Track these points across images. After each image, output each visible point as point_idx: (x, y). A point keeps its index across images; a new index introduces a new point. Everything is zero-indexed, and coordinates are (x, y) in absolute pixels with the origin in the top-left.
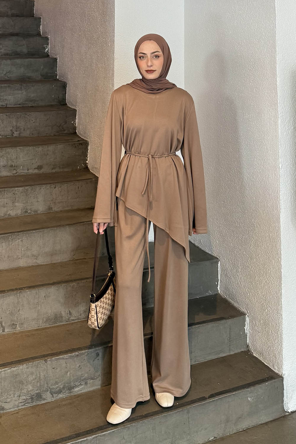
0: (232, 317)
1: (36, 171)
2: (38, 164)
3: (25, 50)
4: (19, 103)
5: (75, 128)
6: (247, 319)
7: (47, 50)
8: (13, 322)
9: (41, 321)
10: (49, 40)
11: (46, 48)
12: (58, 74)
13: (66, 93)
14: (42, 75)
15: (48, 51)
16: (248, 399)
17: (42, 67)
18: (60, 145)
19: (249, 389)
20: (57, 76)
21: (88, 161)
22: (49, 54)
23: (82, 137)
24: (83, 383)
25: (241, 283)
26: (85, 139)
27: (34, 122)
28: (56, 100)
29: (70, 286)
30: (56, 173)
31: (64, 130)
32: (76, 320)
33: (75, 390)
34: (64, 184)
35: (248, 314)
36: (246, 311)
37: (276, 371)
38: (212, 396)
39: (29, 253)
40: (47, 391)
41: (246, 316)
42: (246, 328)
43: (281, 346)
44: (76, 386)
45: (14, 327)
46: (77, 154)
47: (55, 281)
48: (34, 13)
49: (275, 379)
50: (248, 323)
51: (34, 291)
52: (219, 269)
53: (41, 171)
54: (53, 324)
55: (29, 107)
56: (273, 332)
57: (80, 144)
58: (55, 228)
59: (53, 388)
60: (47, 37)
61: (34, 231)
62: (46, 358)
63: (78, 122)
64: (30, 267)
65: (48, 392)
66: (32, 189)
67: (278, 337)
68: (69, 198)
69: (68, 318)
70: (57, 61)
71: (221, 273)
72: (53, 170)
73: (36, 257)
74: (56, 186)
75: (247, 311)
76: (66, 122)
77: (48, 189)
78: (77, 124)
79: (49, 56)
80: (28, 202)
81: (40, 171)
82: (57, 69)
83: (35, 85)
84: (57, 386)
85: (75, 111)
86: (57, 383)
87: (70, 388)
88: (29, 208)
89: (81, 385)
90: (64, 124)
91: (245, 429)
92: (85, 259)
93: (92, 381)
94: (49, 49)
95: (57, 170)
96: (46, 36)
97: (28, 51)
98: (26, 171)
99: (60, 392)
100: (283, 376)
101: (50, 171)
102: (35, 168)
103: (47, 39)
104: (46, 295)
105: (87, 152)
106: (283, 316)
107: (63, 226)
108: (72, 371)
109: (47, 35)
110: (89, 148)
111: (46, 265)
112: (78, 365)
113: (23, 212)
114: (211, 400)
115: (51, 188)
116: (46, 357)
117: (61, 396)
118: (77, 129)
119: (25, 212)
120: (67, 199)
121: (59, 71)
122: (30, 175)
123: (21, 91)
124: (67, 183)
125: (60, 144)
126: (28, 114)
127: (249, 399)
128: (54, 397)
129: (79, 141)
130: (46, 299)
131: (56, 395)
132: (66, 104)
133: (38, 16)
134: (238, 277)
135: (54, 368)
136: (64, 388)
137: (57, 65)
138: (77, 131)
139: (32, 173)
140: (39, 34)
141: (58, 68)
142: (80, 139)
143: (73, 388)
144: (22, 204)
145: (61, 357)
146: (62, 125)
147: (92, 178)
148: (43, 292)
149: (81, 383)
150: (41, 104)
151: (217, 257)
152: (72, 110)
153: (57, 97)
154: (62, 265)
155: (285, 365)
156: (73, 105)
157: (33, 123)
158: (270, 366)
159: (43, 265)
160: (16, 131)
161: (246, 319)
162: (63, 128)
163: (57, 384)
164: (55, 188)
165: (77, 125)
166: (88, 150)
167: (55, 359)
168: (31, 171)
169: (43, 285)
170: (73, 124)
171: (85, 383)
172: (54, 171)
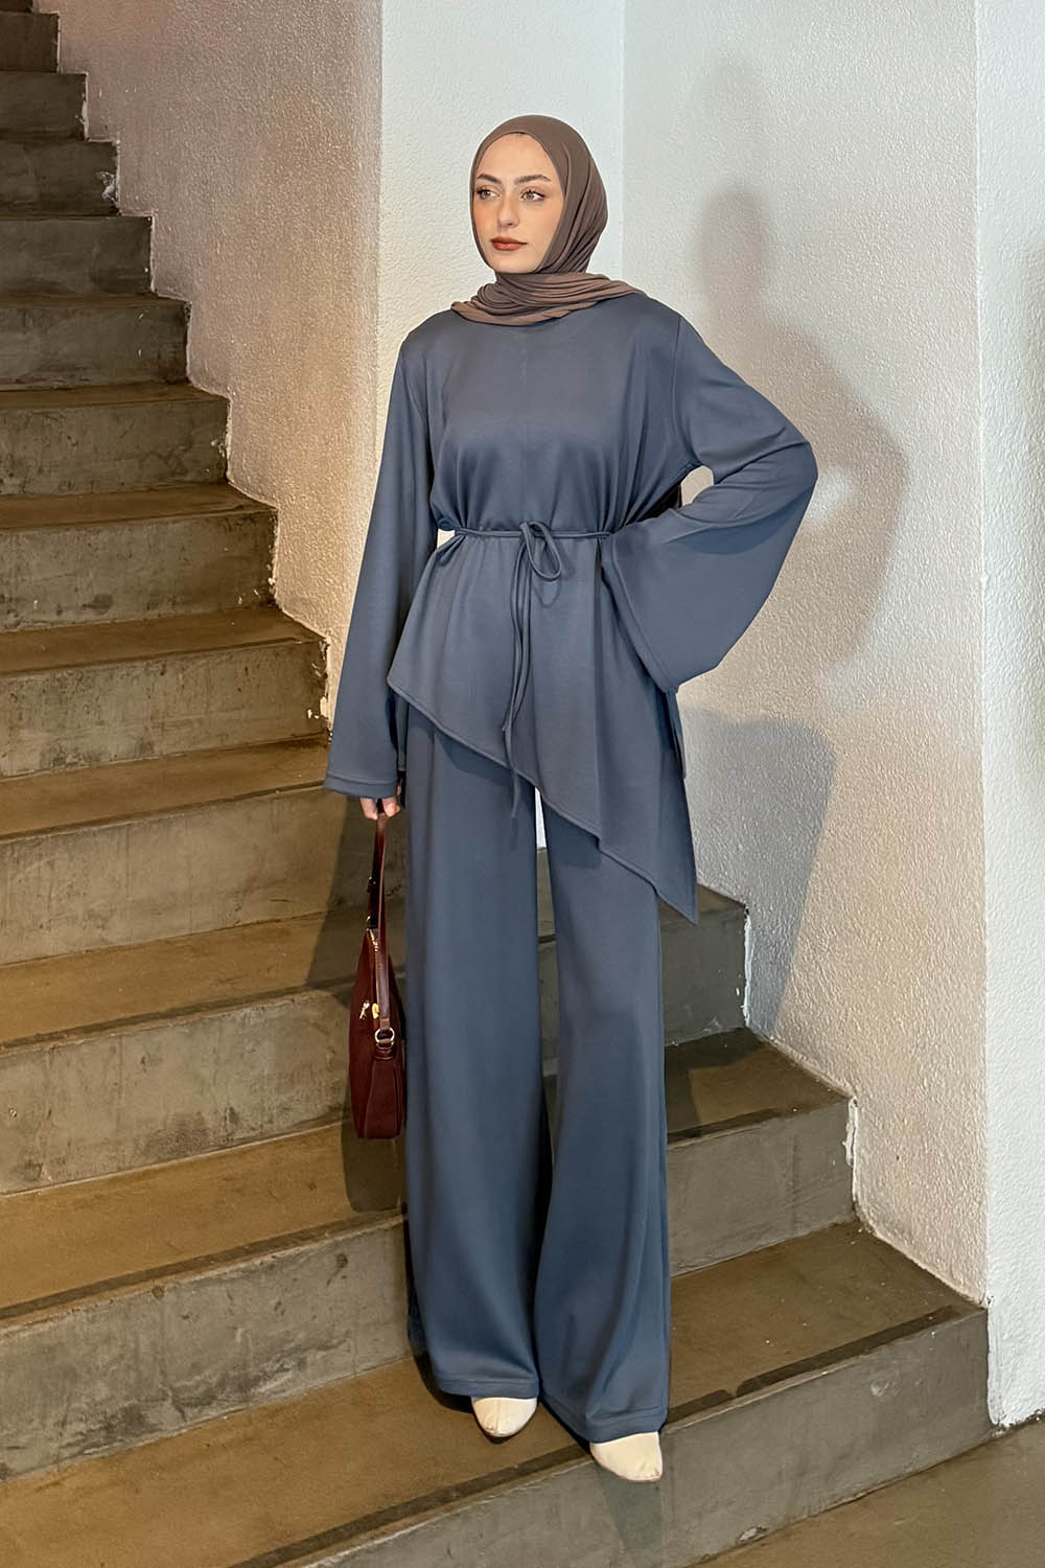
0: (805, 1108)
1: (90, 616)
2: (96, 591)
3: (30, 190)
4: (15, 376)
5: (222, 464)
6: (854, 1114)
7: (109, 189)
8: (27, 1158)
9: (128, 1150)
10: (116, 154)
11: (105, 182)
12: (152, 273)
13: (185, 343)
14: (95, 280)
15: (113, 194)
16: (871, 1392)
17: (95, 250)
18: (175, 522)
19: (873, 1357)
20: (150, 281)
21: (274, 577)
22: (118, 205)
23: (248, 495)
24: (290, 1363)
25: (829, 989)
26: (263, 501)
27: (77, 444)
28: (149, 365)
29: (234, 1020)
30: (161, 620)
31: (185, 472)
32: (253, 1139)
33: (263, 1390)
34: (197, 657)
35: (855, 1097)
36: (848, 1084)
37: (960, 1290)
38: (748, 1387)
39: (78, 907)
40: (164, 1399)
41: (851, 1103)
42: (847, 1144)
43: (980, 1203)
44: (267, 1377)
45: (32, 1173)
46: (236, 553)
47: (177, 1004)
48: (56, 60)
49: (957, 1315)
50: (856, 1125)
51: (102, 1044)
52: (747, 944)
53: (105, 616)
54: (176, 1158)
55: (52, 389)
56: (950, 1156)
57: (245, 518)
58: (172, 816)
59: (187, 1388)
60: (110, 143)
61: (95, 829)
62: (158, 1282)
63: (232, 441)
64: (79, 956)
65: (168, 1404)
66: (81, 680)
67: (969, 1174)
68: (213, 708)
69: (226, 1134)
70: (150, 230)
71: (755, 955)
72: (150, 612)
73: (101, 920)
74: (168, 668)
75: (854, 1087)
76: (189, 444)
77: (137, 677)
78: (228, 449)
79: (118, 210)
80: (68, 725)
81: (102, 613)
82: (151, 258)
83: (74, 312)
84: (198, 1378)
85: (222, 404)
86: (196, 1368)
87: (246, 1385)
88: (67, 745)
89: (283, 1370)
90: (186, 451)
91: (861, 1495)
92: (278, 921)
93: (320, 1354)
94: (119, 187)
95: (165, 610)
96: (108, 141)
97: (42, 195)
98: (54, 617)
99: (208, 1399)
100: (985, 1304)
101: (138, 616)
102: (84, 606)
103: (110, 149)
104: (149, 1054)
105: (273, 546)
106: (990, 1102)
107: (200, 805)
108: (250, 1325)
109: (108, 137)
110: (278, 531)
111: (141, 946)
112: (273, 1303)
113: (47, 762)
114: (747, 1400)
115: (147, 674)
116: (157, 1277)
117: (211, 1413)
118: (229, 466)
119: (55, 760)
120: (206, 712)
121: (157, 264)
122: (65, 630)
123: (24, 333)
124: (205, 657)
125: (174, 518)
126: (55, 416)
127: (875, 1390)
128: (188, 1419)
129: (241, 507)
130: (149, 1069)
131: (196, 1410)
132: (188, 381)
133: (74, 70)
134: (820, 968)
135: (186, 1317)
136: (222, 1385)
137: (149, 241)
138: (228, 473)
139: (74, 623)
140: (77, 134)
141: (152, 253)
142: (243, 502)
143: (256, 1382)
144: (46, 734)
145: (212, 1274)
146: (176, 452)
147: (295, 637)
148: (135, 1046)
149: (282, 1365)
150: (95, 379)
151: (741, 900)
152: (211, 399)
153: (155, 356)
154: (199, 945)
155: (994, 1267)
156: (211, 382)
157: (73, 445)
158: (939, 1272)
159: (129, 948)
160: (11, 475)
161: (850, 1114)
162: (180, 464)
163: (199, 1373)
164: (162, 674)
165: (228, 454)
166: (273, 537)
167: (192, 1283)
168: (69, 617)
169: (134, 1021)
170: (216, 449)
171: (299, 1365)
172: (152, 614)
